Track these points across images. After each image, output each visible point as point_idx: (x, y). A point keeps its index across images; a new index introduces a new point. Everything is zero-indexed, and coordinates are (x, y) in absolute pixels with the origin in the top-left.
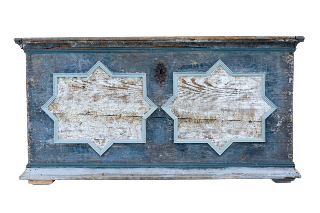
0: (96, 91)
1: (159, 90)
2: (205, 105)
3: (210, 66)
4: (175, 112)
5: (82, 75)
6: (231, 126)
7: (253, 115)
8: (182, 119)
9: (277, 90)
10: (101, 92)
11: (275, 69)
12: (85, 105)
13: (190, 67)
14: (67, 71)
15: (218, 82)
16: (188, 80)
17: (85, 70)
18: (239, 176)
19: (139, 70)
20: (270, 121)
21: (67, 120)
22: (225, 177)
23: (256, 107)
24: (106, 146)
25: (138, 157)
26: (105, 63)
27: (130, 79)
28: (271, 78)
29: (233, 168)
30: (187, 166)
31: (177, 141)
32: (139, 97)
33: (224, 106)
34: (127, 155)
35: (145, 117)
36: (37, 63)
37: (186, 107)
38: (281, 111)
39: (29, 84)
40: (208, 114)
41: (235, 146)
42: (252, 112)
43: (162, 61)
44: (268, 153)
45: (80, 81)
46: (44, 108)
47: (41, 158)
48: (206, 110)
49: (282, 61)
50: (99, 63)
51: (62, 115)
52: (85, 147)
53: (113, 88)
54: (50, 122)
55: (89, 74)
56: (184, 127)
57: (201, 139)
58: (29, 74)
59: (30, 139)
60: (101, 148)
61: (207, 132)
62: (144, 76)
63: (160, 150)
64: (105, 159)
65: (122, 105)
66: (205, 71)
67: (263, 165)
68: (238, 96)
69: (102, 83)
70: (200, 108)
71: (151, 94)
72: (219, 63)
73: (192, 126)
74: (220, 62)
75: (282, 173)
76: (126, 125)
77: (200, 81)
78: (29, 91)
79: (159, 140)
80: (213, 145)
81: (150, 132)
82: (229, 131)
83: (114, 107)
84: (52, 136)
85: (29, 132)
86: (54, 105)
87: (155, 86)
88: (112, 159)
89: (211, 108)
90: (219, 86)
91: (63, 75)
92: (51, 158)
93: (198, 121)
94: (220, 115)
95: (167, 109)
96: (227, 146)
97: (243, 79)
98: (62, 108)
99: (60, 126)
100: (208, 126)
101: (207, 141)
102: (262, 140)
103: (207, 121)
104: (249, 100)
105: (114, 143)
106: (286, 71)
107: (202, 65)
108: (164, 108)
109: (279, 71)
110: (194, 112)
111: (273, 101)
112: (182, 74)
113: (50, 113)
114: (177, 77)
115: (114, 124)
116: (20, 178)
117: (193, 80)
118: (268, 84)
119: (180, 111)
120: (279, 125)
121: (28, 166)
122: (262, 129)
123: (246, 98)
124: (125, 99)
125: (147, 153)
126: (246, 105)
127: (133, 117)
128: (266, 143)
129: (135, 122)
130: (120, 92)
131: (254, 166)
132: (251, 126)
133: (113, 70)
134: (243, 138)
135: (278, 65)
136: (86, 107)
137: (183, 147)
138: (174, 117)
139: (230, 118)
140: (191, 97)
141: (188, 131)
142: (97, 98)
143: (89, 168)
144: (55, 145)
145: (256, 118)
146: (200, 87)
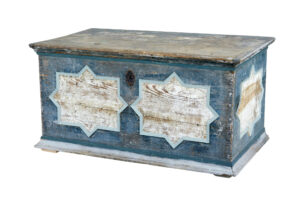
0: (85, 88)
1: (130, 93)
2: (163, 107)
3: (167, 76)
4: (141, 111)
5: (73, 75)
6: (182, 127)
7: (200, 120)
8: (147, 117)
9: (220, 102)
10: (89, 89)
11: (219, 84)
13: (152, 76)
14: (65, 71)
15: (173, 90)
16: (151, 86)
17: (77, 71)
18: (186, 168)
19: (114, 74)
20: (213, 126)
21: (66, 108)
22: (175, 167)
23: (203, 114)
24: (93, 130)
25: (115, 142)
26: (91, 67)
27: (109, 81)
28: (215, 91)
29: (183, 160)
30: (149, 154)
31: (142, 133)
32: (114, 96)
33: (178, 110)
34: (107, 139)
35: (120, 111)
36: (45, 62)
37: (149, 108)
38: (222, 119)
39: (41, 78)
40: (166, 115)
41: (186, 143)
42: (199, 117)
43: (131, 69)
44: (212, 152)
45: (74, 79)
46: (51, 97)
47: (51, 133)
48: (163, 111)
49: (224, 78)
50: (87, 67)
51: (63, 103)
52: (78, 129)
53: (96, 87)
54: (55, 108)
55: (80, 75)
56: (148, 123)
57: (160, 134)
58: (41, 70)
59: (43, 118)
60: (89, 131)
61: (165, 129)
62: (118, 79)
63: (130, 138)
64: (93, 140)
65: (103, 101)
66: (163, 80)
67: (207, 161)
68: (188, 103)
69: (89, 82)
70: (160, 110)
71: (123, 95)
73: (156, 124)
74: (174, 75)
75: (221, 169)
76: (106, 116)
77: (160, 89)
78: (41, 83)
79: (130, 130)
80: (169, 140)
81: (123, 124)
82: (182, 131)
83: (98, 102)
84: (56, 118)
85: (42, 114)
86: (57, 96)
87: (126, 88)
88: (97, 140)
89: (168, 111)
90: (174, 93)
91: (62, 73)
92: (56, 134)
93: (158, 120)
94: (174, 117)
95: (135, 107)
96: (180, 142)
97: (193, 89)
98: (63, 99)
99: (62, 112)
100: (166, 125)
101: (164, 136)
102: (207, 141)
103: (165, 120)
104: (197, 107)
105: (98, 129)
106: (227, 87)
107: (160, 75)
108: (133, 107)
109: (221, 86)
110: (155, 112)
111: (216, 111)
112: (145, 81)
113: (55, 101)
114: (142, 83)
115: (98, 115)
116: (36, 146)
117: (154, 87)
118: (212, 96)
119: (145, 110)
120: (221, 130)
121: (42, 138)
122: (207, 132)
123: (194, 105)
124: (105, 96)
125: (121, 139)
126: (194, 111)
127: (110, 111)
128: (210, 143)
129: (113, 115)
130: (102, 90)
131: (199, 161)
132: (199, 128)
133: (97, 73)
134: (192, 137)
135: (221, 81)
136: (78, 99)
137: (146, 139)
138: (140, 114)
139: (182, 120)
140: (153, 100)
141: (150, 127)
142: (86, 93)
144: (59, 126)
145: (203, 123)
146: (160, 93)
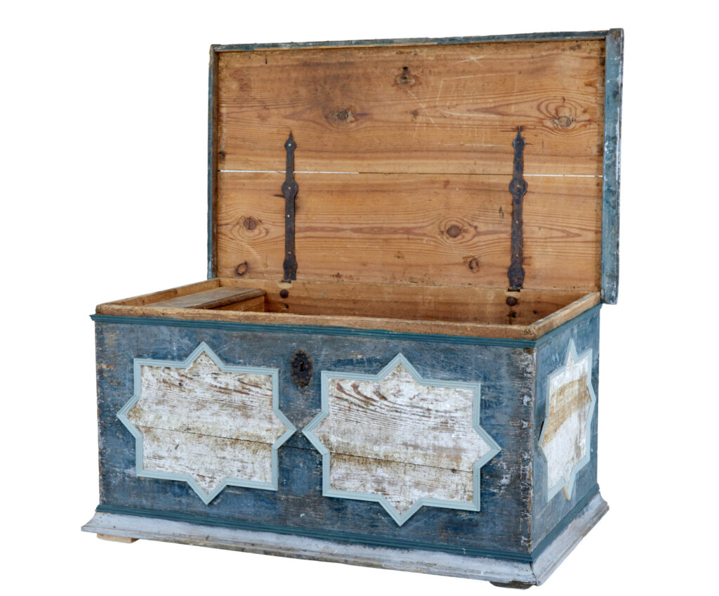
0: (200, 393)
1: (300, 402)
2: (375, 433)
3: (383, 363)
4: (326, 441)
5: (173, 364)
6: (421, 476)
7: (458, 459)
8: (338, 455)
9: (502, 418)
10: (208, 396)
11: (499, 378)
12: (183, 415)
13: (350, 362)
14: (155, 356)
15: (398, 393)
16: (347, 386)
17: (182, 356)
18: (428, 569)
19: (267, 362)
20: (488, 473)
21: (156, 439)
22: (403, 567)
23: (464, 445)
24: (215, 489)
25: (266, 514)
26: (213, 347)
27: (252, 378)
28: (491, 395)
29: (422, 552)
30: (344, 540)
31: (328, 492)
32: (266, 410)
33: (409, 437)
34: (248, 508)
35: (277, 444)
36: (111, 338)
37: (344, 433)
38: (508, 455)
39: (100, 372)
40: (381, 450)
41: (427, 512)
42: (456, 455)
43: (303, 349)
44: (485, 530)
45: (174, 374)
46: (121, 416)
47: (119, 497)
48: (376, 442)
49: (511, 364)
50: (204, 346)
51: (148, 430)
52: (183, 487)
53: (225, 390)
54: (130, 440)
55: (188, 364)
56: (341, 469)
57: (369, 494)
58: (100, 356)
59: (102, 464)
60: (206, 491)
61: (379, 481)
62: (275, 372)
63: (301, 505)
64: (215, 511)
65: (240, 421)
66: (375, 372)
67: (475, 552)
68: (432, 422)
69: (209, 380)
70: (368, 439)
71: (286, 406)
72: (398, 359)
73: (354, 468)
74: (400, 358)
75: (507, 570)
76: (246, 455)
77: (368, 390)
78: (99, 384)
79: (299, 487)
80: (388, 506)
81: (284, 472)
82: (417, 485)
83: (228, 424)
84: (132, 463)
85: (101, 454)
86: (136, 411)
87: (292, 391)
88: (225, 511)
89: (386, 440)
90: (399, 401)
91: (150, 361)
92: (133, 500)
93: (363, 461)
94: (401, 454)
95: (312, 434)
96: (413, 510)
97: (442, 391)
98: (149, 418)
99: (146, 448)
100: (381, 472)
101: (378, 498)
102: (474, 506)
103: (379, 462)
104: (451, 430)
105: (228, 486)
106: (517, 383)
107: (370, 361)
108: (305, 432)
109: (506, 383)
110: (357, 443)
111: (495, 437)
112: (337, 375)
113: (129, 424)
114: (327, 380)
115: (228, 453)
116: (84, 528)
117: (355, 387)
118: (485, 405)
119: (333, 439)
120: (504, 481)
121: (99, 509)
122: (474, 486)
123: (445, 426)
124: (244, 410)
125: (281, 508)
126: (446, 440)
127: (256, 443)
128: (482, 511)
129: (261, 453)
130: (237, 398)
131: (456, 551)
132: (456, 478)
133: (227, 360)
134: (440, 499)
135: (504, 371)
136: (184, 420)
137: (338, 505)
138: (323, 450)
139: (419, 461)
140: (353, 416)
141: (347, 477)
142: (201, 405)
143: (188, 524)
144: (139, 479)
145: (464, 466)
146: (368, 400)
